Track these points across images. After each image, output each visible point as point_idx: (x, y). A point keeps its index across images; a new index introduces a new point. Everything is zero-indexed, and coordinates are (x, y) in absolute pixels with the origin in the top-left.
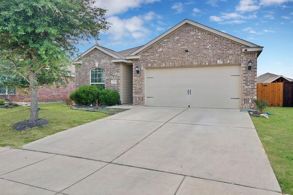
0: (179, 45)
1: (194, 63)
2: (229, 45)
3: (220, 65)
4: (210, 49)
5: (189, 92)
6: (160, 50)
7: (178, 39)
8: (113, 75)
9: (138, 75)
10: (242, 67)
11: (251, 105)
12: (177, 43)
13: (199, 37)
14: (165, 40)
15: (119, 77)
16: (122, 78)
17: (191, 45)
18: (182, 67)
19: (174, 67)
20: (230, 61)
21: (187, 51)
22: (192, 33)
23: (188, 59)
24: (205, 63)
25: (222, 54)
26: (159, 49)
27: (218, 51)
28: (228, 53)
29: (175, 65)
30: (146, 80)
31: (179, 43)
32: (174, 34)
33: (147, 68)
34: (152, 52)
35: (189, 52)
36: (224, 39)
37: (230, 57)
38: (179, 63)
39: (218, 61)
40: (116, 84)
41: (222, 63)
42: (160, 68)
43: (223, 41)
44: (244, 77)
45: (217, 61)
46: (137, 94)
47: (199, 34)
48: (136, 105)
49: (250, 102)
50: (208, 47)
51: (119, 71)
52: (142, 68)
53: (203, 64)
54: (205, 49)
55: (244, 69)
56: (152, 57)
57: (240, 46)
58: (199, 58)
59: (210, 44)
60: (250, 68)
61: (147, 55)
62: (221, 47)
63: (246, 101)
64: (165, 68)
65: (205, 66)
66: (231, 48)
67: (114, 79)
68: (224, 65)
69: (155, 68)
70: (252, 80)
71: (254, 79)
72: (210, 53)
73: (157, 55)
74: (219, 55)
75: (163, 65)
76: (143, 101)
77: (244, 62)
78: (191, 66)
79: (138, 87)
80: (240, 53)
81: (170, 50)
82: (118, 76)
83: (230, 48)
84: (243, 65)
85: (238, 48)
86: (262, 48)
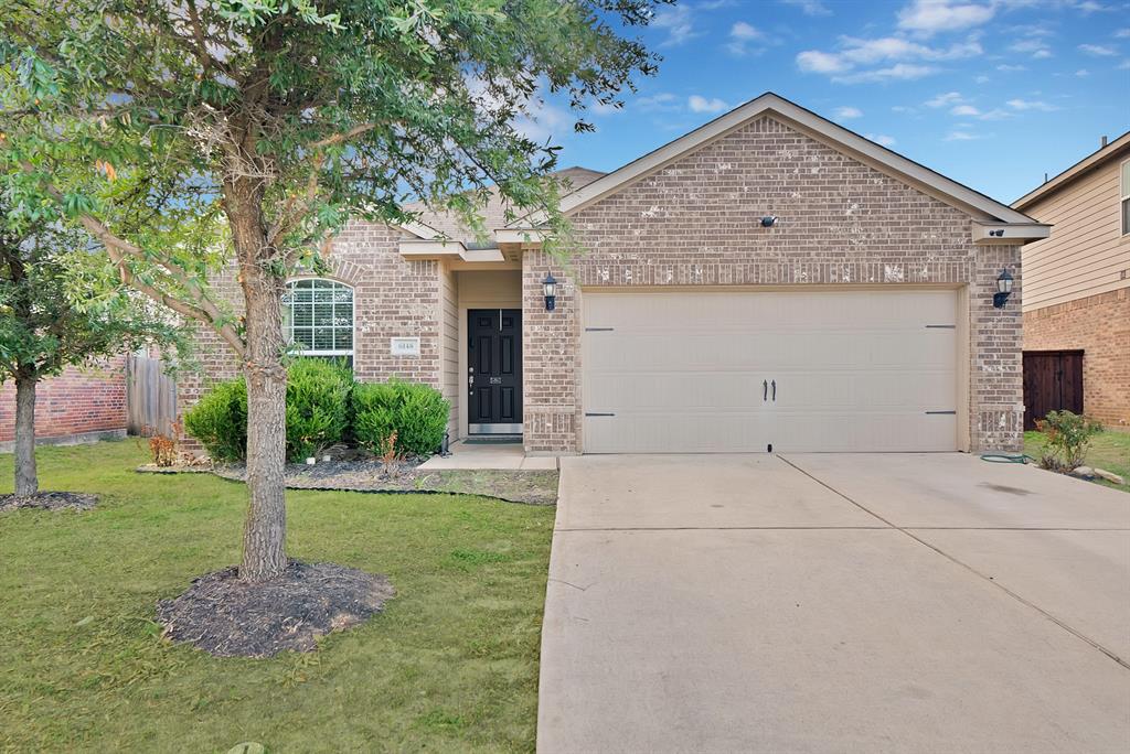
0: (733, 196)
1: (798, 274)
2: (926, 211)
3: (894, 286)
4: (855, 216)
5: (769, 389)
6: (653, 211)
7: (728, 171)
8: (403, 313)
9: (550, 314)
10: (973, 296)
11: (1007, 435)
12: (726, 190)
13: (814, 171)
14: (671, 173)
15: (431, 323)
16: (441, 329)
17: (782, 201)
18: (748, 286)
19: (715, 286)
20: (929, 270)
21: (767, 224)
22: (786, 153)
23: (772, 256)
24: (840, 276)
25: (901, 242)
26: (648, 209)
27: (887, 231)
28: (923, 241)
29: (717, 278)
30: (585, 339)
31: (731, 190)
32: (710, 148)
33: (591, 286)
34: (613, 221)
35: (773, 230)
36: (906, 187)
37: (931, 256)
38: (734, 270)
39: (887, 269)
40: (414, 357)
41: (901, 276)
42: (650, 287)
43: (901, 194)
44: (981, 332)
45: (883, 269)
46: (546, 401)
47: (814, 159)
48: (539, 449)
49: (1002, 424)
50: (848, 213)
51: (434, 296)
52: (569, 286)
53: (832, 277)
54: (838, 218)
55: (980, 302)
56: (615, 239)
57: (964, 217)
58: (813, 253)
59: (854, 201)
60: (1000, 299)
61: (591, 232)
62: (895, 216)
63: (988, 420)
64: (675, 287)
65: (839, 287)
66: (933, 223)
67: (408, 335)
68: (910, 284)
69: (629, 288)
70: (1006, 344)
71: (1015, 338)
72: (855, 236)
73: (637, 232)
74: (891, 248)
75: (665, 277)
76: (573, 430)
77: (980, 278)
78: (784, 285)
79: (549, 369)
80: (963, 241)
81: (694, 216)
82: (427, 319)
83: (929, 223)
84: (974, 289)
85: (956, 223)
86: (1045, 229)
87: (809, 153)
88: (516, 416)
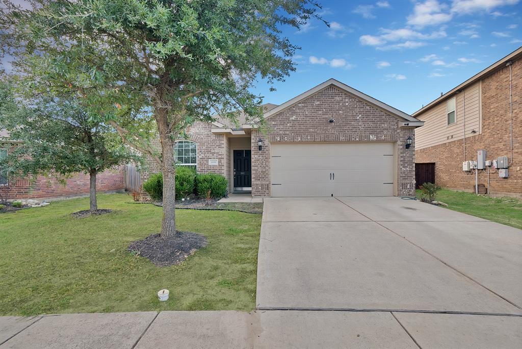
0: (320, 112)
1: (341, 138)
2: (384, 117)
3: (373, 142)
4: (360, 120)
5: (332, 176)
6: (294, 118)
7: (318, 104)
8: (213, 151)
9: (260, 152)
10: (399, 145)
11: (410, 191)
12: (317, 111)
13: (347, 104)
14: (300, 105)
15: (221, 155)
16: (225, 157)
17: (336, 114)
18: (325, 142)
19: (314, 142)
20: (385, 136)
21: (331, 121)
22: (337, 98)
23: (333, 132)
24: (355, 139)
25: (375, 127)
26: (292, 117)
27: (371, 124)
28: (383, 127)
29: (315, 140)
30: (271, 160)
31: (320, 111)
32: (312, 97)
33: (274, 142)
34: (281, 121)
35: (333, 123)
36: (377, 109)
37: (385, 132)
38: (320, 137)
39: (371, 136)
40: (216, 166)
41: (375, 139)
42: (293, 142)
43: (375, 111)
44: (402, 157)
45: (369, 136)
46: (259, 180)
47: (347, 100)
48: (257, 196)
49: (408, 187)
50: (358, 118)
51: (222, 146)
52: (267, 142)
53: (353, 139)
54: (355, 120)
55: (401, 147)
56: (282, 127)
57: (396, 119)
58: (346, 131)
59: (360, 114)
60: (408, 146)
61: (274, 125)
62: (374, 119)
63: (404, 186)
64: (301, 143)
65: (355, 142)
66: (386, 121)
67: (214, 158)
68: (378, 141)
69: (286, 143)
70: (410, 161)
71: (413, 159)
72: (360, 125)
73: (288, 125)
74: (372, 129)
75: (298, 139)
76: (268, 190)
77: (401, 139)
78: (337, 142)
79: (260, 170)
80: (396, 127)
81: (307, 119)
82: (220, 153)
83: (385, 121)
84: (399, 143)
85: (393, 121)
86: (422, 123)
87: (345, 98)
88: (249, 185)
